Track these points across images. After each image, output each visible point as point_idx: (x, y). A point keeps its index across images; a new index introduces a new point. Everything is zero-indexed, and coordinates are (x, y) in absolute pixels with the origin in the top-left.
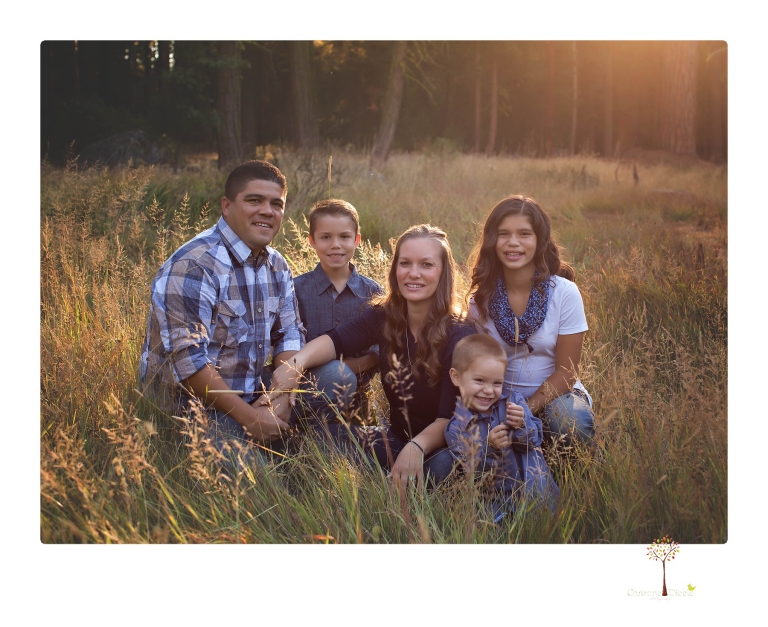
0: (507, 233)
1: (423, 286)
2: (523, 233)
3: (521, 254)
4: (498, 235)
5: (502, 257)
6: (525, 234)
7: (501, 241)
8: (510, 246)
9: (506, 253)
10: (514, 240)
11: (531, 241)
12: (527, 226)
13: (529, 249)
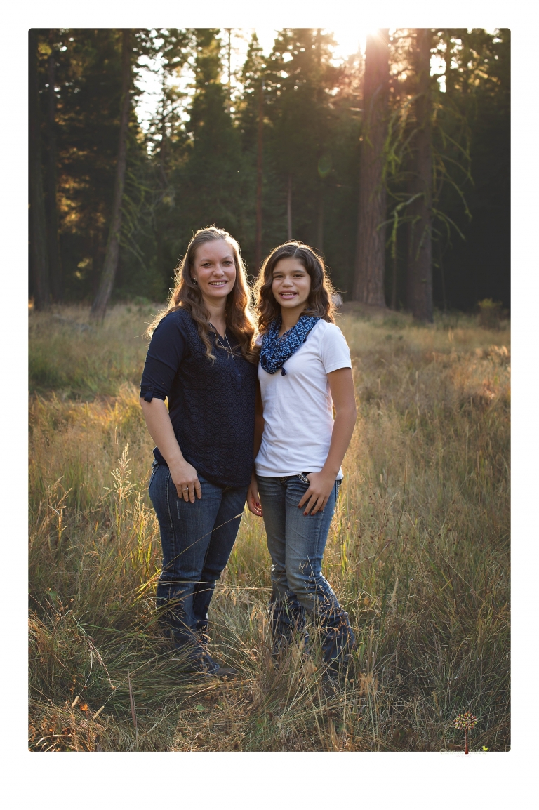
0: (282, 276)
1: (226, 282)
2: (297, 275)
3: (295, 293)
4: (273, 279)
5: (278, 297)
6: (298, 276)
7: (276, 283)
8: (284, 286)
9: (281, 294)
10: (288, 281)
11: (305, 282)
12: (301, 269)
13: (303, 288)
